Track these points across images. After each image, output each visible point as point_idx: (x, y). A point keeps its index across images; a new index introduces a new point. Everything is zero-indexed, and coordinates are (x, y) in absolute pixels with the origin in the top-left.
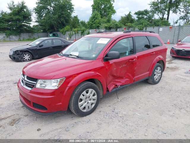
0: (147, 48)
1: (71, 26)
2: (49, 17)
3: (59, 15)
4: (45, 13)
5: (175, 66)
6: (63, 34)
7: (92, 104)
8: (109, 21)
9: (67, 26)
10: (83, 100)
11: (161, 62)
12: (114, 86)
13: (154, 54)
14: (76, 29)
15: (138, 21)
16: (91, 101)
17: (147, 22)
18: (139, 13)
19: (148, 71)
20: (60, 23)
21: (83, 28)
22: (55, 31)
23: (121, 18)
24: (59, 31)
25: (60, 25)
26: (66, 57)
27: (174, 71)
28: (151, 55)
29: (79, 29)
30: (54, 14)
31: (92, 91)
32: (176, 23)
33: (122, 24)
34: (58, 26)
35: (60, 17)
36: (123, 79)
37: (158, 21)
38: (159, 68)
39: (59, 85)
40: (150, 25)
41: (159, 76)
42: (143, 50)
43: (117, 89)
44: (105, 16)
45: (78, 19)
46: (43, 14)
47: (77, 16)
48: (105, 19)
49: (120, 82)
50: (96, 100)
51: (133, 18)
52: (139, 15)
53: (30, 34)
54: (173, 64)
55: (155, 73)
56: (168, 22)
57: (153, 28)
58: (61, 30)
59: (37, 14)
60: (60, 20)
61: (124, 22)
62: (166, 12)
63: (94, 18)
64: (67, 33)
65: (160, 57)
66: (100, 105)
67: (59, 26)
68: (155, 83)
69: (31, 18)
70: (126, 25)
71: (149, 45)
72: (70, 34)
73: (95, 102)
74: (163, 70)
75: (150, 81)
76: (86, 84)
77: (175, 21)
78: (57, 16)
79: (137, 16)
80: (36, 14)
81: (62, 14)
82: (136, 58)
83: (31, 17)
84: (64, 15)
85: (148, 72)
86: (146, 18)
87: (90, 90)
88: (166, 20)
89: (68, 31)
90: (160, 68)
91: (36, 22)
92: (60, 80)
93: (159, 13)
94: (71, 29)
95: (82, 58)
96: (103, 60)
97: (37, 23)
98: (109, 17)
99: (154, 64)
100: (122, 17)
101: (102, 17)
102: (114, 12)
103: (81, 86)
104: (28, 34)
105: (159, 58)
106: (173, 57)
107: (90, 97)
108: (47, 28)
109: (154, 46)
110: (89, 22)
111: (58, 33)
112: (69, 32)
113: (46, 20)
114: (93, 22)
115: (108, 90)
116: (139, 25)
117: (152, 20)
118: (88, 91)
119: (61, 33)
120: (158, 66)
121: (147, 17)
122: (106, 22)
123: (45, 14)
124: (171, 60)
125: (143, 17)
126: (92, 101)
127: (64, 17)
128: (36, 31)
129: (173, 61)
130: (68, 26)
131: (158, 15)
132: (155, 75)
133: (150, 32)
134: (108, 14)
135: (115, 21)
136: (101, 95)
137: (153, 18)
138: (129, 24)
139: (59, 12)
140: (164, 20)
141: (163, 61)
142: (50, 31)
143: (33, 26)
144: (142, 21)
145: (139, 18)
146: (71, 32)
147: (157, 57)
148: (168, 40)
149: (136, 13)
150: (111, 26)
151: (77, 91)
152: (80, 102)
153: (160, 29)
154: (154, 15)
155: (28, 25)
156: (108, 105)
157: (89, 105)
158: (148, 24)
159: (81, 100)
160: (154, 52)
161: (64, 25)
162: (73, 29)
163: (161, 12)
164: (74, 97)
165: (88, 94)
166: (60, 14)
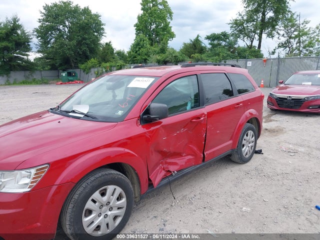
0: (227, 96)
1: (100, 59)
2: (61, 44)
3: (79, 41)
4: (54, 37)
5: (277, 125)
6: (85, 72)
7: (115, 218)
8: (163, 50)
9: (92, 59)
10: (93, 212)
11: (255, 121)
12: (163, 173)
13: (241, 107)
14: (108, 64)
15: (211, 50)
16: (112, 212)
17: (226, 52)
18: (212, 38)
19: (230, 140)
20: (80, 54)
21: (121, 62)
22: (71, 67)
23: (183, 45)
24: (79, 68)
25: (81, 58)
26: (63, 116)
27: (276, 136)
28: (235, 108)
29: (113, 64)
30: (70, 38)
31: (115, 189)
32: (273, 53)
33: (186, 55)
34: (76, 59)
35: (79, 43)
36: (182, 156)
37: (244, 50)
38: (250, 133)
39: (32, 183)
40: (231, 57)
41: (252, 147)
42: (220, 99)
43: (171, 178)
44: (158, 42)
45: (112, 48)
46: (51, 39)
47: (110, 42)
48: (157, 48)
49: (175, 164)
50: (124, 209)
51: (203, 45)
52: (214, 40)
53: (28, 73)
54: (273, 122)
55: (244, 142)
56: (259, 52)
57: (237, 61)
58: (83, 66)
59: (40, 38)
60: (81, 49)
61: (189, 52)
62: (257, 36)
63: (137, 46)
64: (92, 70)
65: (252, 111)
66: (135, 216)
67: (78, 59)
68: (244, 161)
69: (29, 45)
70: (193, 57)
71: (231, 89)
72: (98, 72)
73: (122, 212)
74: (257, 136)
75: (235, 157)
76: (100, 175)
77: (272, 50)
78: (74, 42)
79: (210, 42)
80: (37, 38)
81: (84, 39)
82: (205, 115)
83: (29, 43)
84: (87, 40)
85: (231, 142)
86: (225, 46)
87: (110, 188)
88: (257, 48)
89: (93, 67)
90: (252, 132)
91: (39, 52)
92: (37, 170)
93: (245, 38)
94: (100, 63)
95: (95, 118)
96: (139, 122)
97: (40, 54)
98: (164, 43)
99: (241, 126)
100: (185, 44)
101: (152, 45)
102: (172, 36)
103: (89, 181)
104: (23, 72)
105: (250, 113)
106: (272, 110)
107: (111, 204)
108: (58, 62)
109: (240, 92)
110: (130, 52)
111: (77, 71)
112: (96, 70)
113: (56, 49)
114: (136, 52)
115: (151, 184)
116: (213, 56)
117: (235, 48)
118: (106, 190)
119: (82, 71)
120: (249, 129)
121: (227, 44)
122: (158, 53)
123: (54, 39)
124: (269, 116)
125: (220, 44)
126: (115, 212)
127: (87, 44)
128: (39, 68)
129: (272, 118)
130: (94, 58)
131: (244, 40)
132: (243, 146)
133: (232, 66)
134: (162, 40)
135: (174, 51)
136: (137, 195)
137: (235, 46)
138: (197, 55)
139: (78, 36)
140: (253, 49)
141: (257, 119)
142: (63, 67)
143: (35, 60)
144: (218, 50)
145: (214, 46)
146: (100, 69)
147: (247, 113)
148: (262, 82)
149: (208, 38)
150: (168, 59)
151: (78, 192)
152: (86, 216)
153: (248, 63)
154: (237, 41)
155: (25, 57)
156: (151, 214)
157: (109, 220)
158: (228, 55)
159: (89, 212)
160: (241, 103)
161: (87, 58)
162: (103, 64)
163: (248, 36)
164: (71, 206)
165: (105, 199)
166: (80, 39)
